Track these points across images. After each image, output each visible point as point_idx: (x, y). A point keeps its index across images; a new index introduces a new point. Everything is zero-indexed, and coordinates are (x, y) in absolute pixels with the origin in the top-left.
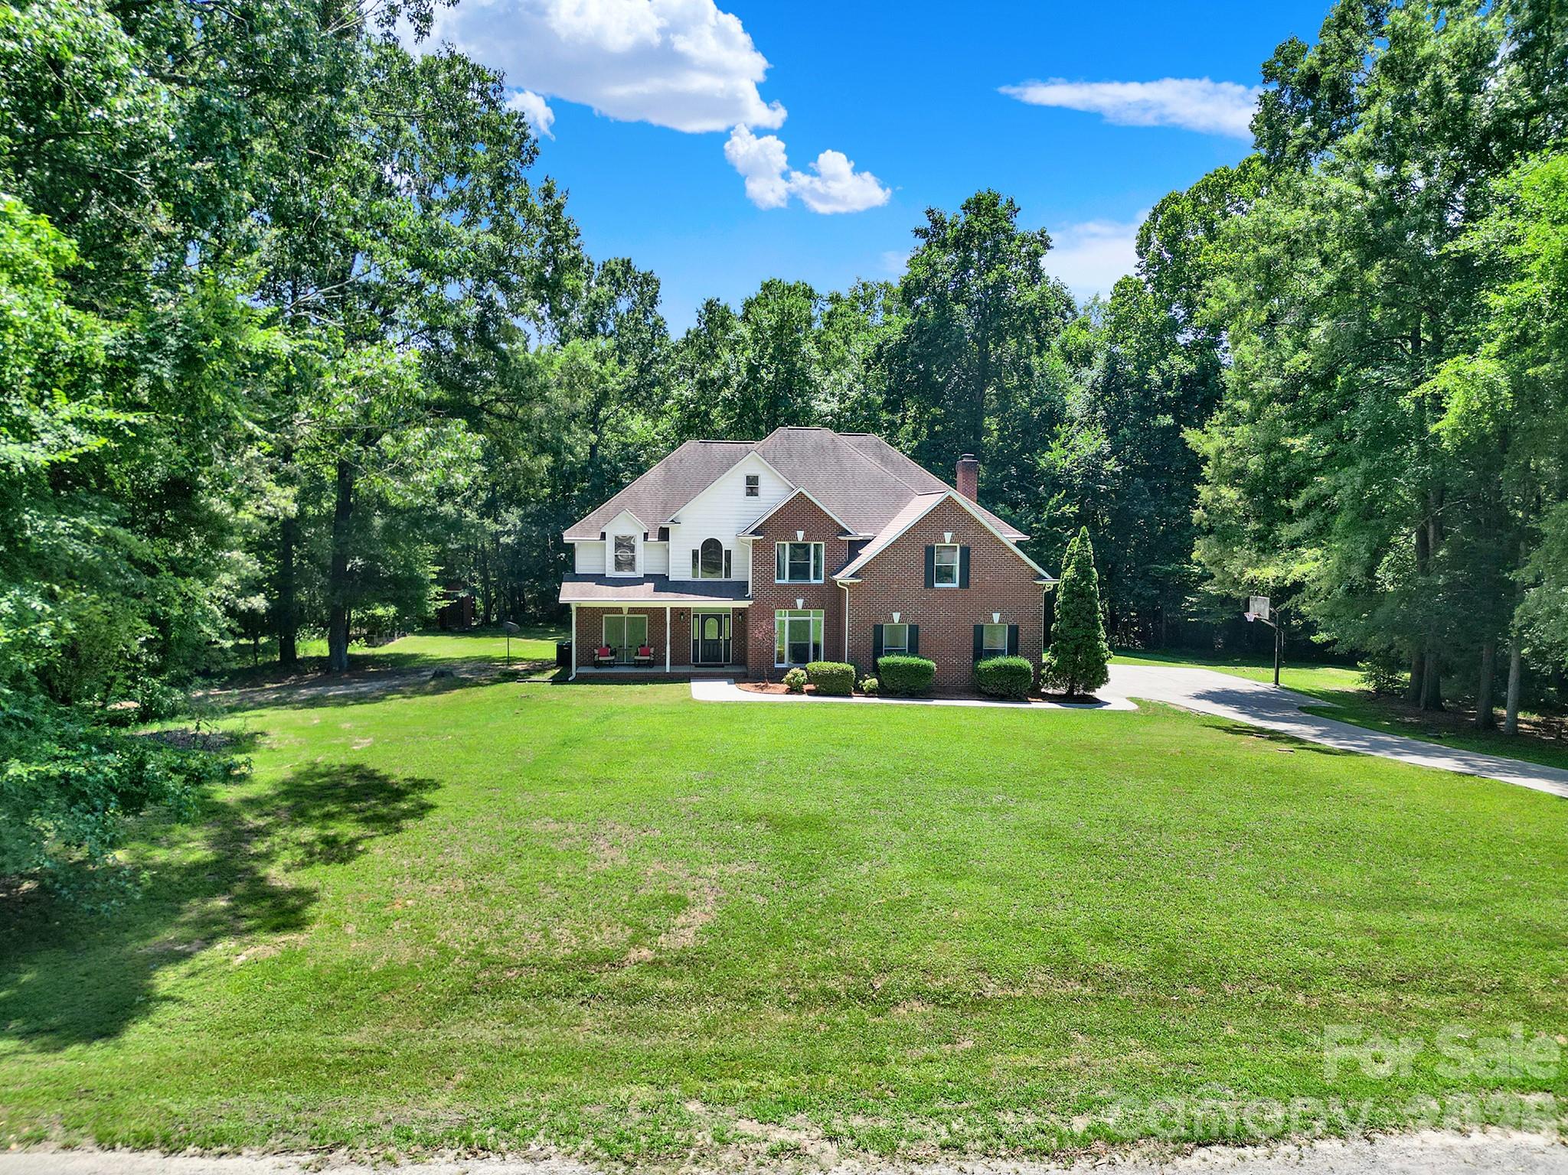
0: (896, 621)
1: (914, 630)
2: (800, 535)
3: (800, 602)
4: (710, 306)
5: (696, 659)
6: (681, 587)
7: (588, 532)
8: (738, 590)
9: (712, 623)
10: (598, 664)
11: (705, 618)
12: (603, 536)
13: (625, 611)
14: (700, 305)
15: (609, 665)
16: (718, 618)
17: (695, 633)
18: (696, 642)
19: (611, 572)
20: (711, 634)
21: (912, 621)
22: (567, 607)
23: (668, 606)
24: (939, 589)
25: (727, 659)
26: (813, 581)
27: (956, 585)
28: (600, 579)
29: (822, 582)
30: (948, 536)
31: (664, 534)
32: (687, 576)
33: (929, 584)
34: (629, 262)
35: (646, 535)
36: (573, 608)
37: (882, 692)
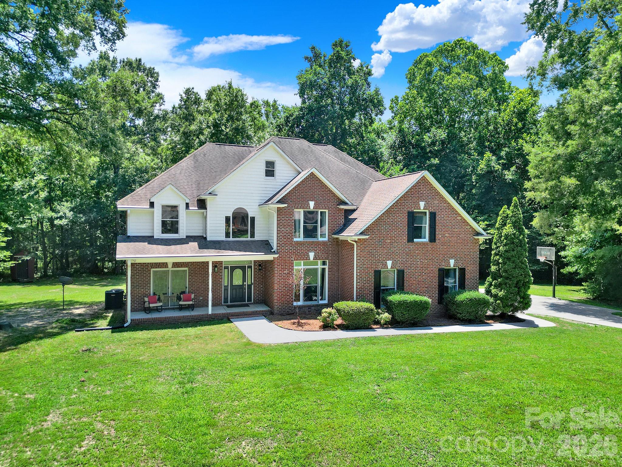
0: (389, 267)
1: (401, 274)
2: (312, 204)
3: (312, 255)
4: (188, 92)
5: (226, 301)
6: (217, 245)
7: (138, 202)
8: (266, 246)
9: (238, 273)
10: (148, 310)
11: (233, 268)
12: (152, 205)
13: (170, 266)
14: (182, 91)
15: (157, 310)
16: (243, 268)
17: (225, 282)
18: (226, 288)
19: (158, 233)
20: (238, 281)
21: (399, 267)
22: (124, 262)
23: (211, 260)
24: (417, 243)
25: (249, 299)
26: (320, 239)
27: (427, 240)
28: (150, 240)
29: (326, 239)
30: (422, 204)
31: (202, 204)
32: (222, 237)
33: (410, 240)
34: (140, 60)
35: (187, 205)
36: (129, 264)
37: (394, 323)
